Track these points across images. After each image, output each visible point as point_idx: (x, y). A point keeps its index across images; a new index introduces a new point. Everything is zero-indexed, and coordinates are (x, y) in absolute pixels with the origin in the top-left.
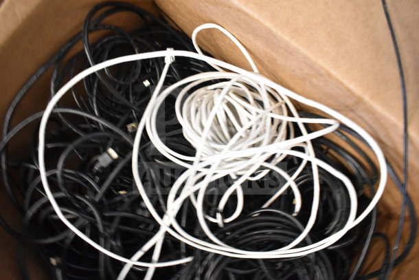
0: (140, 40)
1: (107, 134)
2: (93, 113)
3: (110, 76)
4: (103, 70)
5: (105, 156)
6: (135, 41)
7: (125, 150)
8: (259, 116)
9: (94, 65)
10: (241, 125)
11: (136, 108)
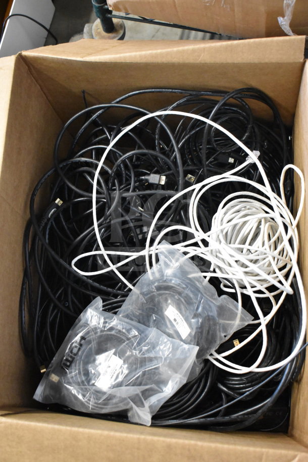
0: (256, 130)
1: (172, 166)
2: (177, 143)
3: (212, 134)
4: (213, 126)
5: (157, 176)
6: (253, 127)
7: (172, 185)
8: (265, 251)
9: (210, 120)
10: (250, 244)
11: (205, 169)
